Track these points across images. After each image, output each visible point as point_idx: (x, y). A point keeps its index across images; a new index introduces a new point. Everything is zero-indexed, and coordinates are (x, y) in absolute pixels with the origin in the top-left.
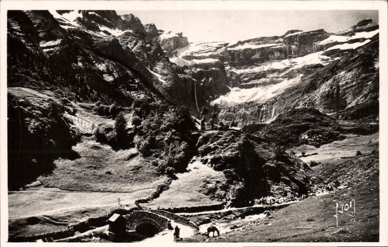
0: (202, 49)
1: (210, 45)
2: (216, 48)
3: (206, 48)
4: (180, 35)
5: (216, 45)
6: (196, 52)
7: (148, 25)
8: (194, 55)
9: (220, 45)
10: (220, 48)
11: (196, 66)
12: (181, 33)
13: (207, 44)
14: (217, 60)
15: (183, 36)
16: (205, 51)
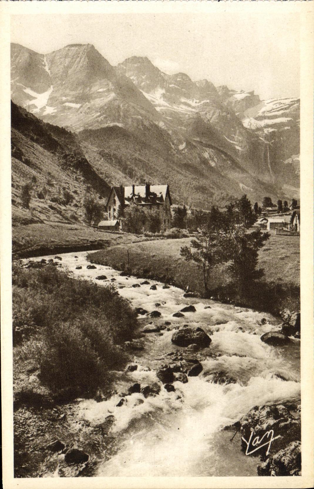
0: (274, 107)
1: (282, 101)
2: (288, 106)
3: (278, 106)
4: (252, 93)
5: (288, 102)
6: (268, 111)
7: (220, 87)
8: (266, 115)
9: (293, 101)
10: (292, 105)
11: (268, 126)
12: (253, 91)
13: (279, 101)
14: (289, 119)
15: (255, 94)
16: (278, 109)
